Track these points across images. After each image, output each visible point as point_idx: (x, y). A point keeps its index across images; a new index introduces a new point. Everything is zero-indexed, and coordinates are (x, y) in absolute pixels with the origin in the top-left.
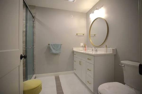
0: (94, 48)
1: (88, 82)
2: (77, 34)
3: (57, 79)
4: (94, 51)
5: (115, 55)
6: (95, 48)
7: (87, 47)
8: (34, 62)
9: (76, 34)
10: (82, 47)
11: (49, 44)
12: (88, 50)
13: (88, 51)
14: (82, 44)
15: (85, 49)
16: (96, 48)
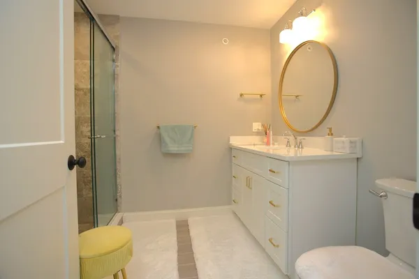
0: (291, 138)
1: (270, 240)
2: (241, 95)
3: (183, 228)
4: (293, 147)
5: (358, 158)
6: (296, 139)
7: (273, 135)
8: (118, 178)
9: (239, 96)
10: (258, 133)
11: (158, 127)
12: (273, 144)
13: (276, 146)
14: (257, 126)
15: (265, 140)
16: (299, 138)
